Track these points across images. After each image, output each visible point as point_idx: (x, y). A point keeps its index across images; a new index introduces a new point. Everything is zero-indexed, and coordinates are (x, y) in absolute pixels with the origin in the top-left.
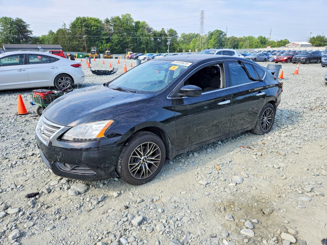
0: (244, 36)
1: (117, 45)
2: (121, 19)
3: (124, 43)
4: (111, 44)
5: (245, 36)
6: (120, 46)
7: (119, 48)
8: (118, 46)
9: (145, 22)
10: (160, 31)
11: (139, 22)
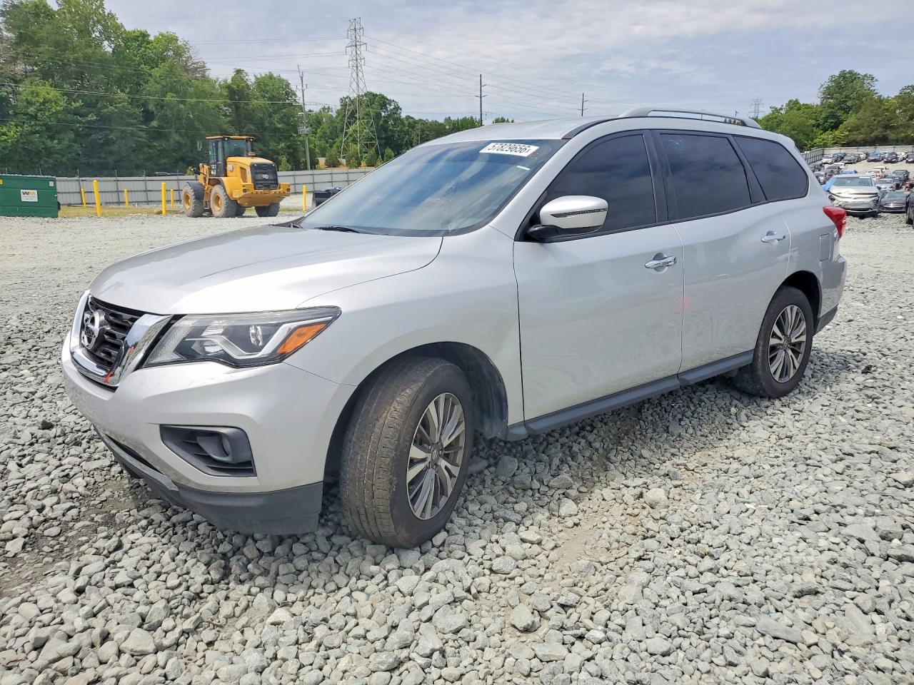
0: (447, 116)
1: (59, 132)
2: (55, 12)
3: (90, 127)
4: (27, 128)
5: (450, 118)
6: (72, 135)
7: (69, 147)
8: (61, 136)
9: (173, 39)
10: (229, 81)
11: (144, 35)
